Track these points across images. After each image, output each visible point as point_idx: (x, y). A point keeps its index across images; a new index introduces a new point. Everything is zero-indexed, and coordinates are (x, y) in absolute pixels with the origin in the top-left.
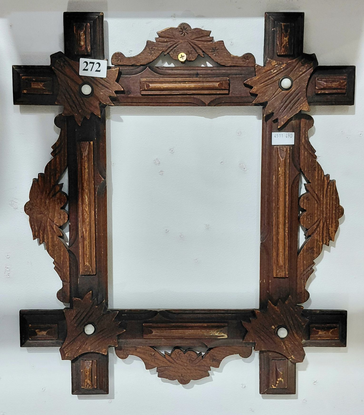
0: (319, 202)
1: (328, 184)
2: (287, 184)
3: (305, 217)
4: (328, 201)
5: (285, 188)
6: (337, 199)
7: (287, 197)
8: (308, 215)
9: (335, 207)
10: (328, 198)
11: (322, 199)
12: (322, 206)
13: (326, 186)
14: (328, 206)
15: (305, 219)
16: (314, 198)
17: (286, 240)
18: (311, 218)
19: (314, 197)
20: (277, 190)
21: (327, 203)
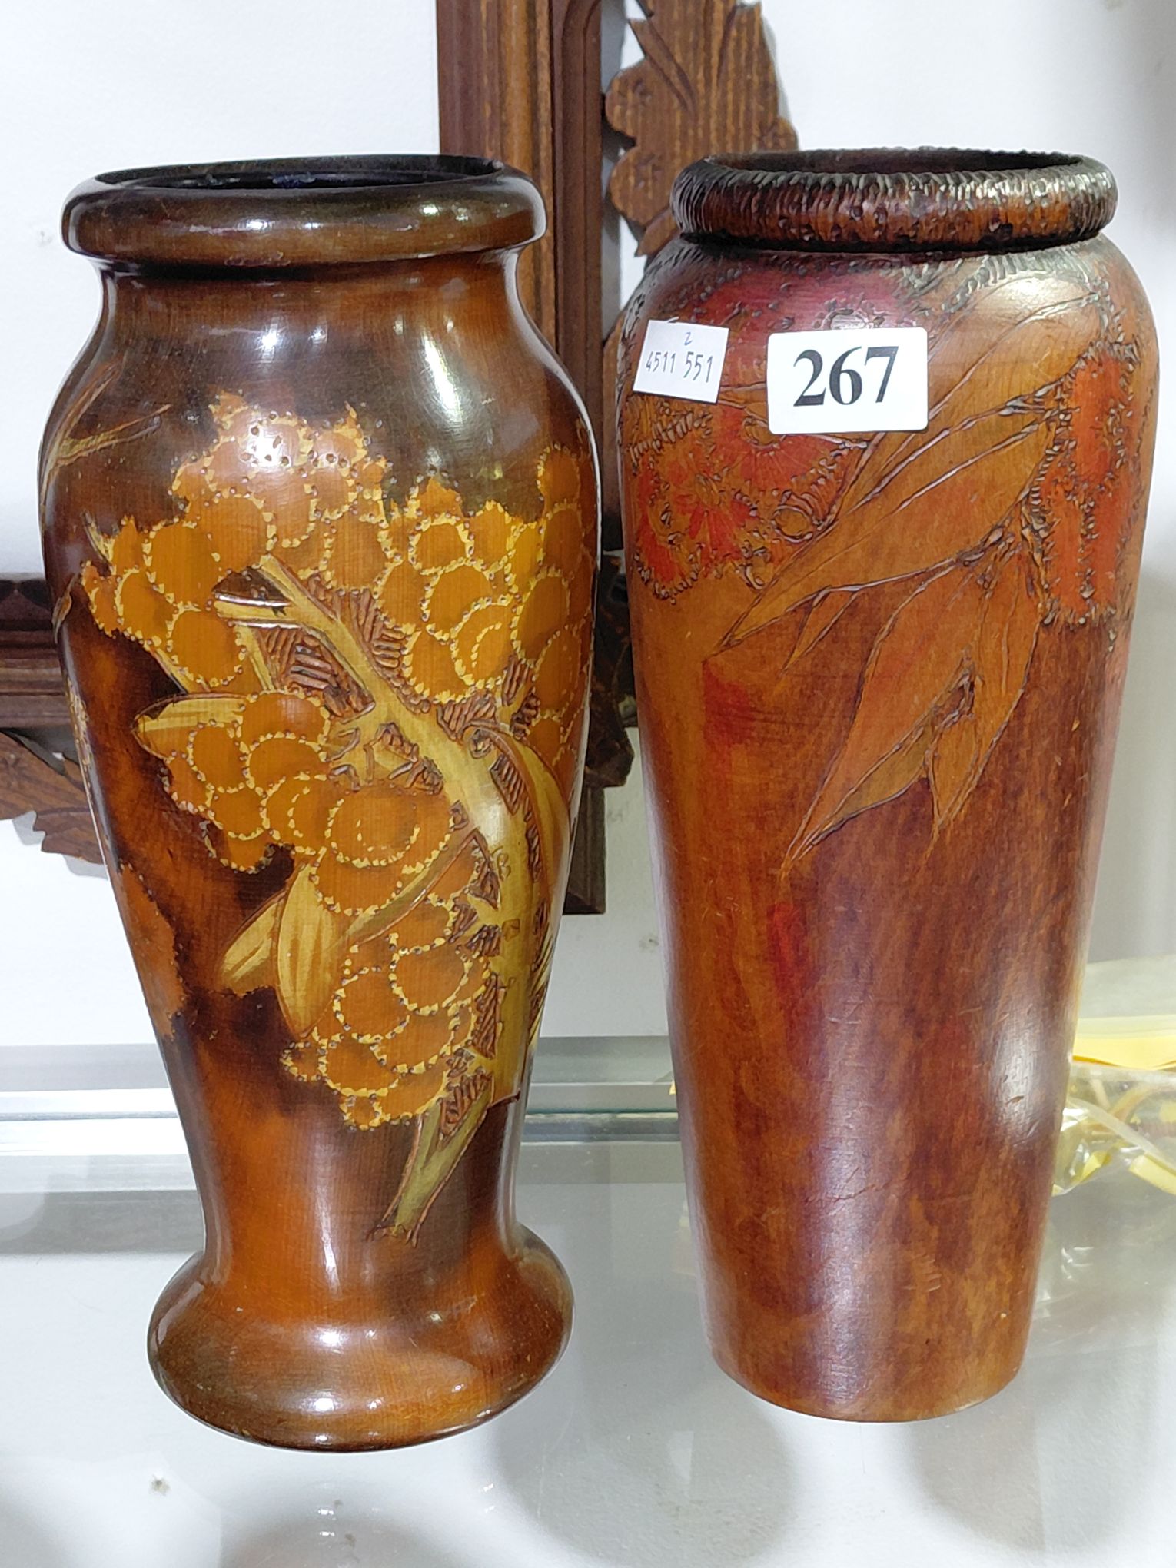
0: (689, 102)
1: (729, 17)
2: (541, 13)
3: (632, 171)
4: (730, 97)
5: (531, 32)
6: (769, 90)
7: (544, 76)
8: (641, 161)
9: (761, 126)
10: (730, 85)
11: (701, 87)
12: (701, 122)
13: (718, 29)
14: (729, 121)
15: (632, 180)
16: (671, 84)
17: (545, 274)
18: (658, 173)
19: (667, 79)
20: (499, 41)
21: (723, 107)
